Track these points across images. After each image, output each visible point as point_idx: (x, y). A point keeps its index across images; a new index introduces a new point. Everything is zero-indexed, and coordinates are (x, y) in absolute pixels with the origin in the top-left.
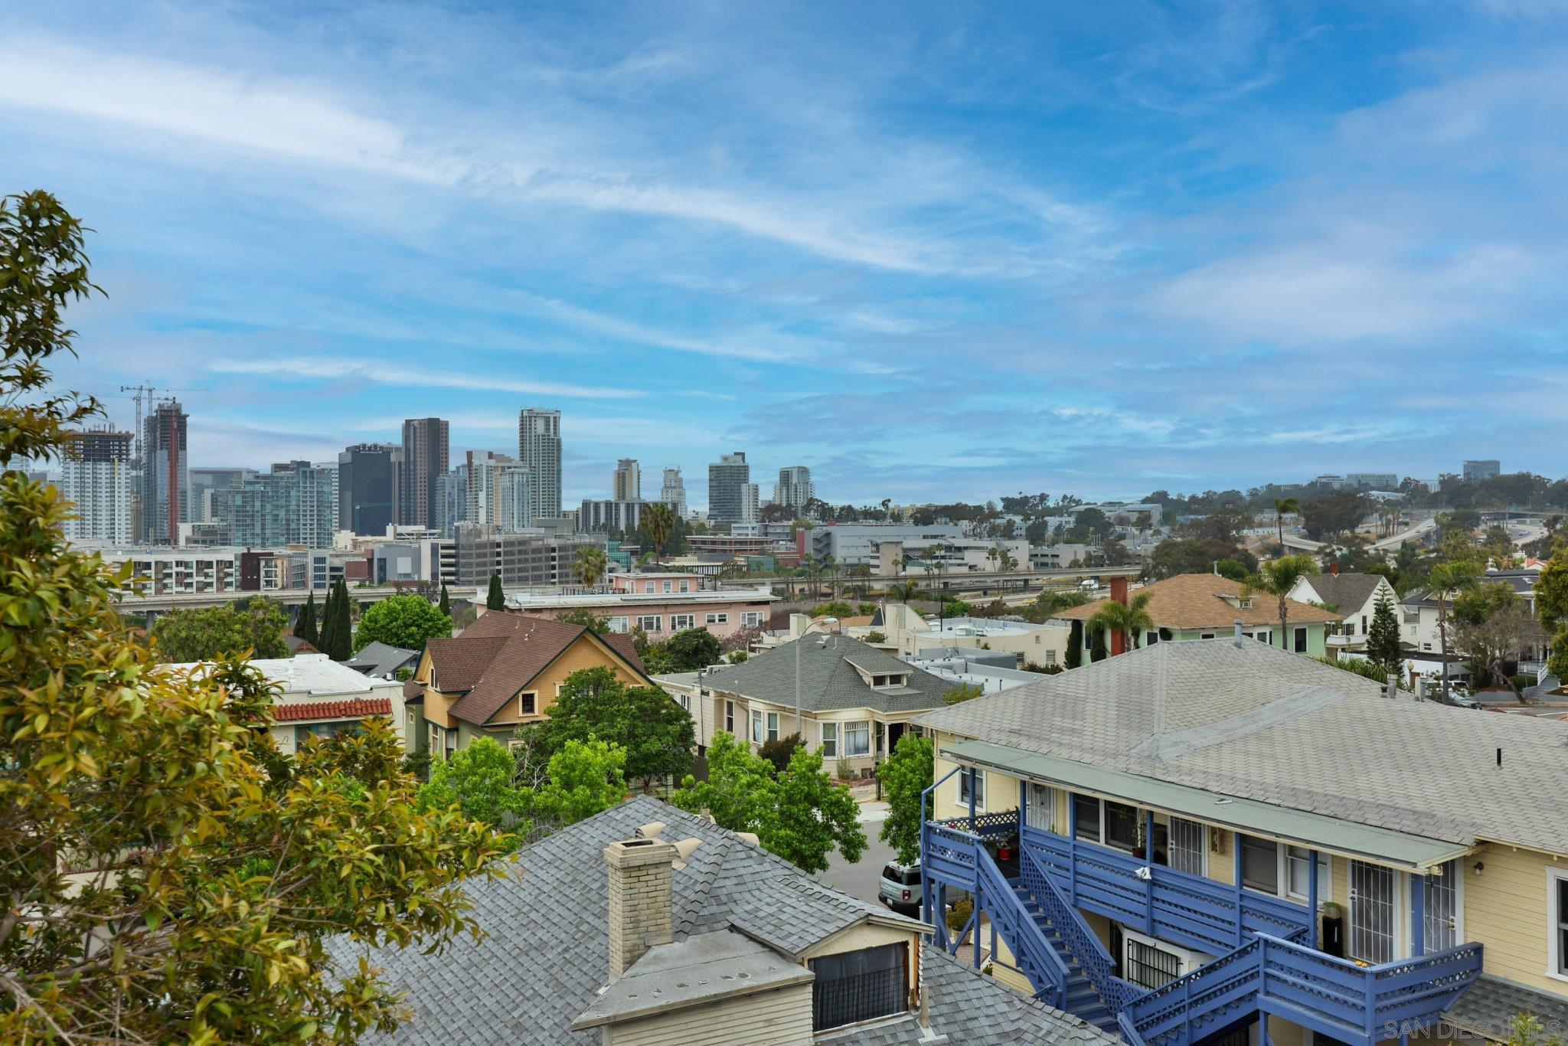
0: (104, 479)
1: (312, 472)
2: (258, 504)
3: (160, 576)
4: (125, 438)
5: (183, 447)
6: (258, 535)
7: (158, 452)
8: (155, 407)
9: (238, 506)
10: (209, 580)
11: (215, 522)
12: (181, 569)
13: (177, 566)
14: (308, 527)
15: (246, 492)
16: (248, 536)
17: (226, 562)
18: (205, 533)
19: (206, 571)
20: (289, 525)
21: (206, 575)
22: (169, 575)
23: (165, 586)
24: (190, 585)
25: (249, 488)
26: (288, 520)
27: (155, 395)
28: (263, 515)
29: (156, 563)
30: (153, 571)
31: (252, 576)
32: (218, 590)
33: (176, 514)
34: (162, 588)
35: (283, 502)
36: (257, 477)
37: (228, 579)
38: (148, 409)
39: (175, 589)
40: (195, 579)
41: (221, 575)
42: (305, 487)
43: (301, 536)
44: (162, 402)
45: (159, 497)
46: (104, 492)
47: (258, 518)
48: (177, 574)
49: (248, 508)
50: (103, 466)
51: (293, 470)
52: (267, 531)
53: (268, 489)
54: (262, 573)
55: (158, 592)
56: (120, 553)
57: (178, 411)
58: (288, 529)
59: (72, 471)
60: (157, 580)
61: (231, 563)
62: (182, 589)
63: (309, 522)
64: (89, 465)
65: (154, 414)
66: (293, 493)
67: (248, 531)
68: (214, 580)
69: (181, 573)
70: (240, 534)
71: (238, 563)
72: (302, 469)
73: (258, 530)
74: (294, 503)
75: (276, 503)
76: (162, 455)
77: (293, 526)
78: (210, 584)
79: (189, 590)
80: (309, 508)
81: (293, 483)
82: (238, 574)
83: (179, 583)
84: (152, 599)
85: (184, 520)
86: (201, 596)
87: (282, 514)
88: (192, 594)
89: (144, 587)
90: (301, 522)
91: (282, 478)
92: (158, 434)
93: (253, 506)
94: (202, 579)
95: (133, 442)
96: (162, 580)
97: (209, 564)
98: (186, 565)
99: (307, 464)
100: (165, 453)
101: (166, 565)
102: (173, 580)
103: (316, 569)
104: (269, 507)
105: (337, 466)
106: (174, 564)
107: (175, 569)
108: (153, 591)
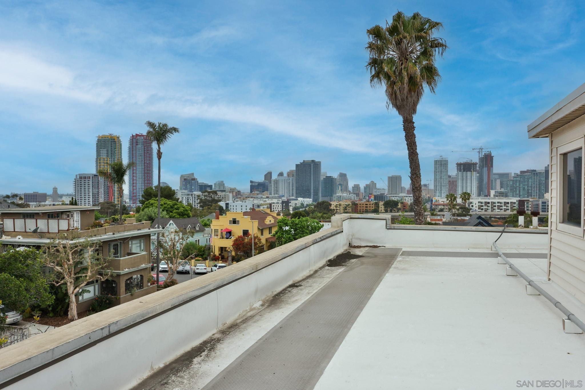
0: (469, 177)
1: (537, 173)
2: (518, 184)
3: (493, 206)
4: (475, 164)
5: (492, 166)
6: (518, 194)
7: (484, 168)
8: (483, 154)
9: (511, 185)
10: (508, 208)
11: (502, 190)
12: (499, 204)
13: (498, 203)
14: (535, 192)
15: (514, 180)
16: (514, 194)
17: (513, 202)
18: (500, 193)
19: (507, 205)
20: (528, 191)
21: (507, 206)
22: (495, 206)
23: (494, 209)
24: (502, 209)
25: (515, 179)
26: (528, 189)
27: (483, 150)
28: (519, 188)
29: (491, 202)
30: (490, 205)
31: (522, 207)
32: (511, 211)
33: (490, 187)
34: (493, 210)
35: (526, 183)
36: (518, 175)
37: (514, 208)
38: (482, 155)
39: (497, 210)
40: (503, 207)
41: (512, 206)
42: (534, 178)
43: (533, 194)
44: (485, 153)
45: (484, 183)
46: (469, 181)
47: (518, 188)
48: (498, 206)
49: (515, 185)
50: (469, 173)
51: (530, 173)
52: (521, 193)
53: (522, 179)
54: (526, 206)
55: (492, 211)
56: (480, 199)
57: (491, 155)
58: (528, 192)
59: (460, 175)
60: (492, 208)
61: (515, 203)
62: (499, 210)
63: (535, 190)
64: (465, 173)
65: (483, 156)
66: (530, 180)
67: (514, 193)
68: (509, 208)
69: (499, 206)
70: (512, 194)
71: (517, 203)
72: (533, 172)
73: (518, 192)
74: (530, 183)
75: (524, 184)
76: (485, 169)
77: (530, 191)
78: (508, 209)
79: (501, 211)
80: (535, 185)
81: (530, 177)
82: (517, 206)
83: (498, 209)
84: (489, 213)
85: (492, 189)
86: (505, 213)
87: (526, 187)
88: (502, 212)
89: (488, 209)
90: (533, 190)
91: (526, 175)
92: (484, 162)
93: (516, 185)
94: (505, 207)
95: (478, 166)
96: (493, 207)
97: (508, 203)
98: (501, 203)
99: (535, 171)
100: (486, 168)
101: (494, 203)
102: (496, 208)
103: (542, 206)
104: (521, 185)
105: (544, 171)
106: (497, 203)
107: (497, 204)
108: (490, 211)
